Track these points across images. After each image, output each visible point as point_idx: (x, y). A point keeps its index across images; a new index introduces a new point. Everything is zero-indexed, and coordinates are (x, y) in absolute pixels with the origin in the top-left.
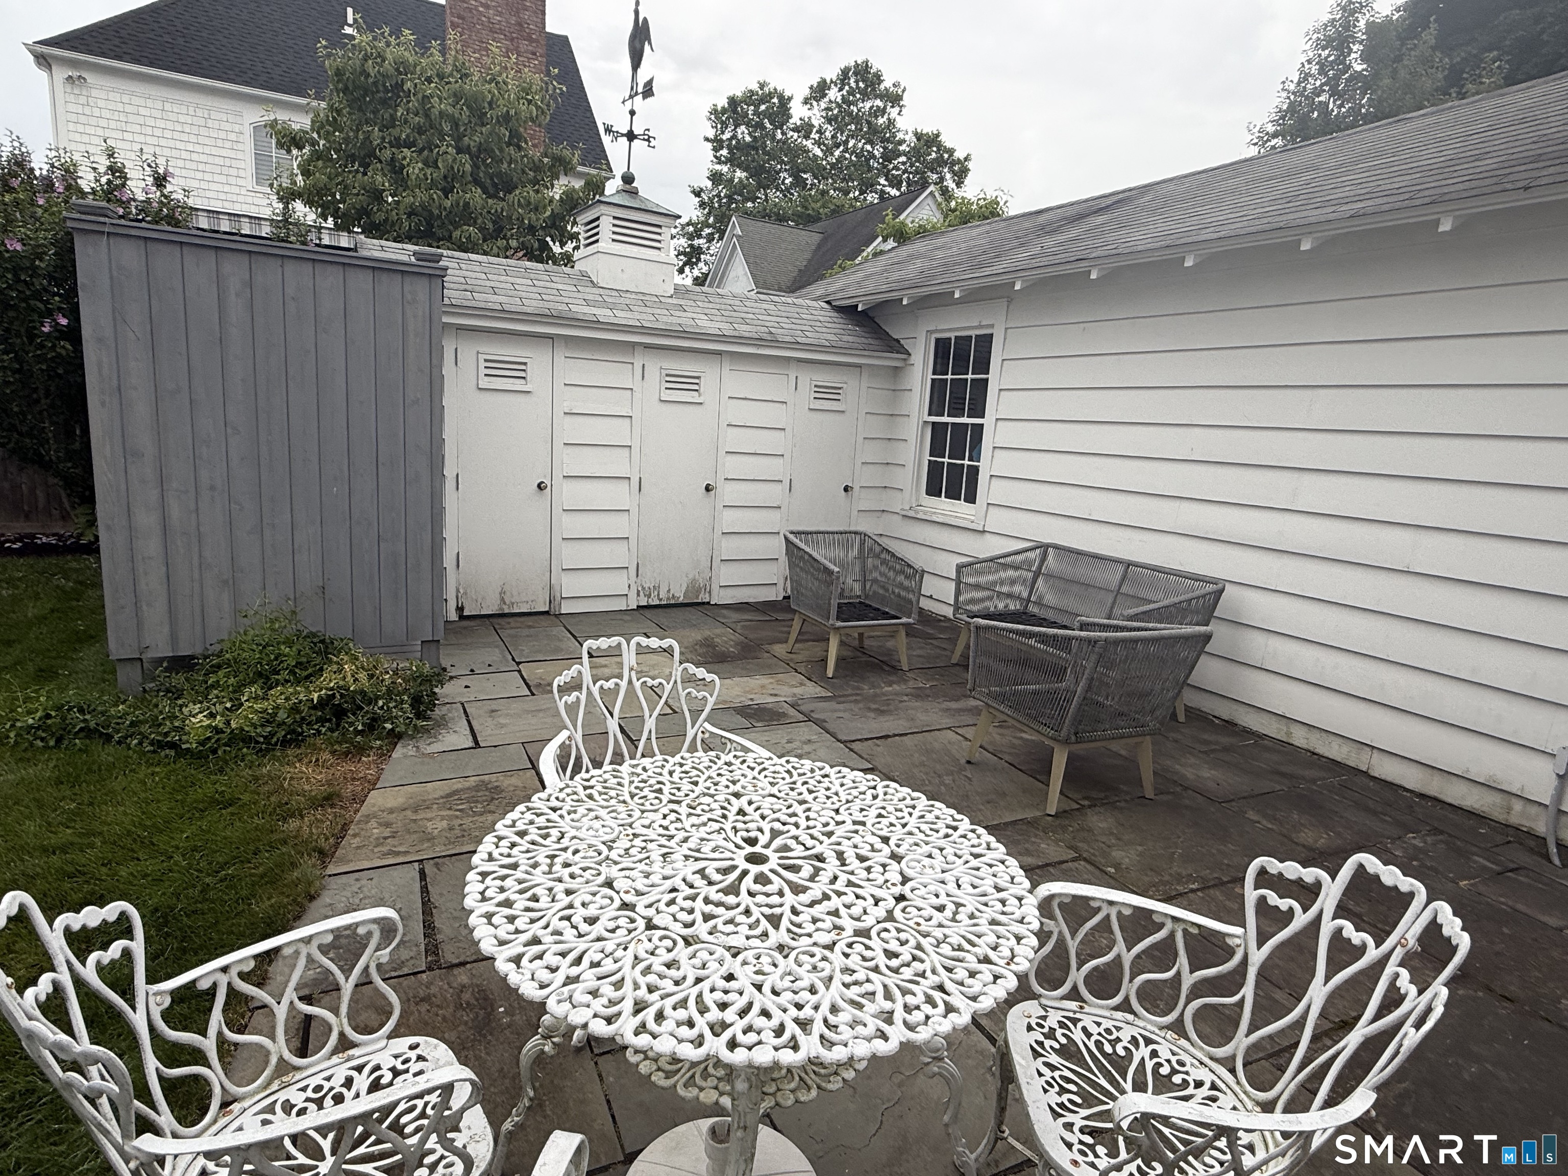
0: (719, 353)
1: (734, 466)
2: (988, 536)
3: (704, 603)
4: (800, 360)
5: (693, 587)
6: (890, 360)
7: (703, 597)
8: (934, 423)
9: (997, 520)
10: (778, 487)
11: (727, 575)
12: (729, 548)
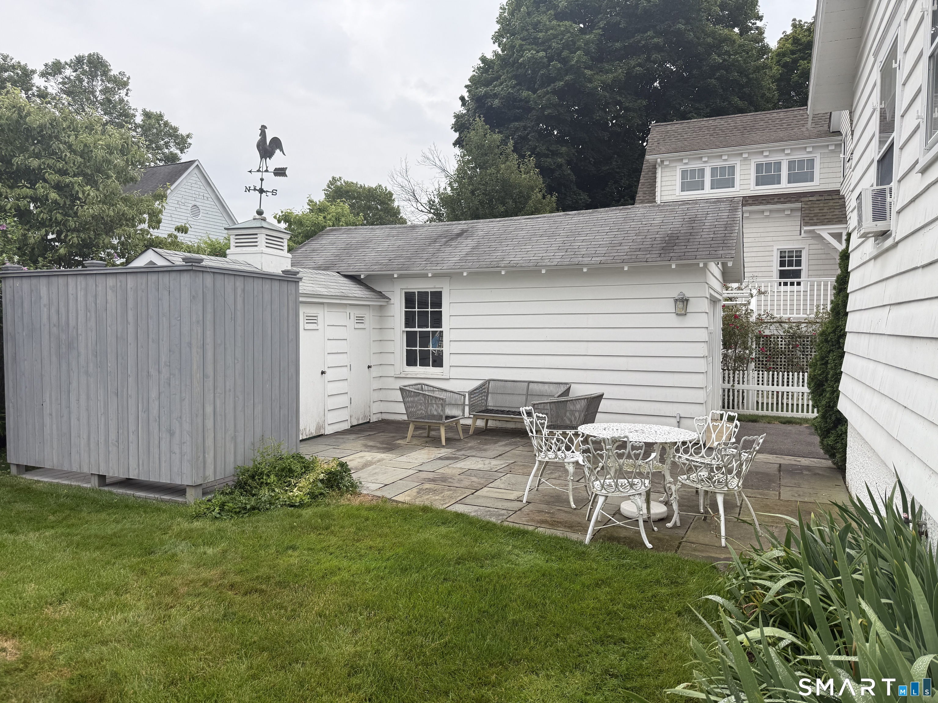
0: (322, 304)
1: (332, 360)
2: (451, 380)
3: (322, 435)
4: (351, 305)
5: (319, 427)
6: (382, 302)
7: (322, 432)
8: (407, 332)
9: (455, 373)
10: (345, 369)
11: (331, 417)
12: (332, 403)
